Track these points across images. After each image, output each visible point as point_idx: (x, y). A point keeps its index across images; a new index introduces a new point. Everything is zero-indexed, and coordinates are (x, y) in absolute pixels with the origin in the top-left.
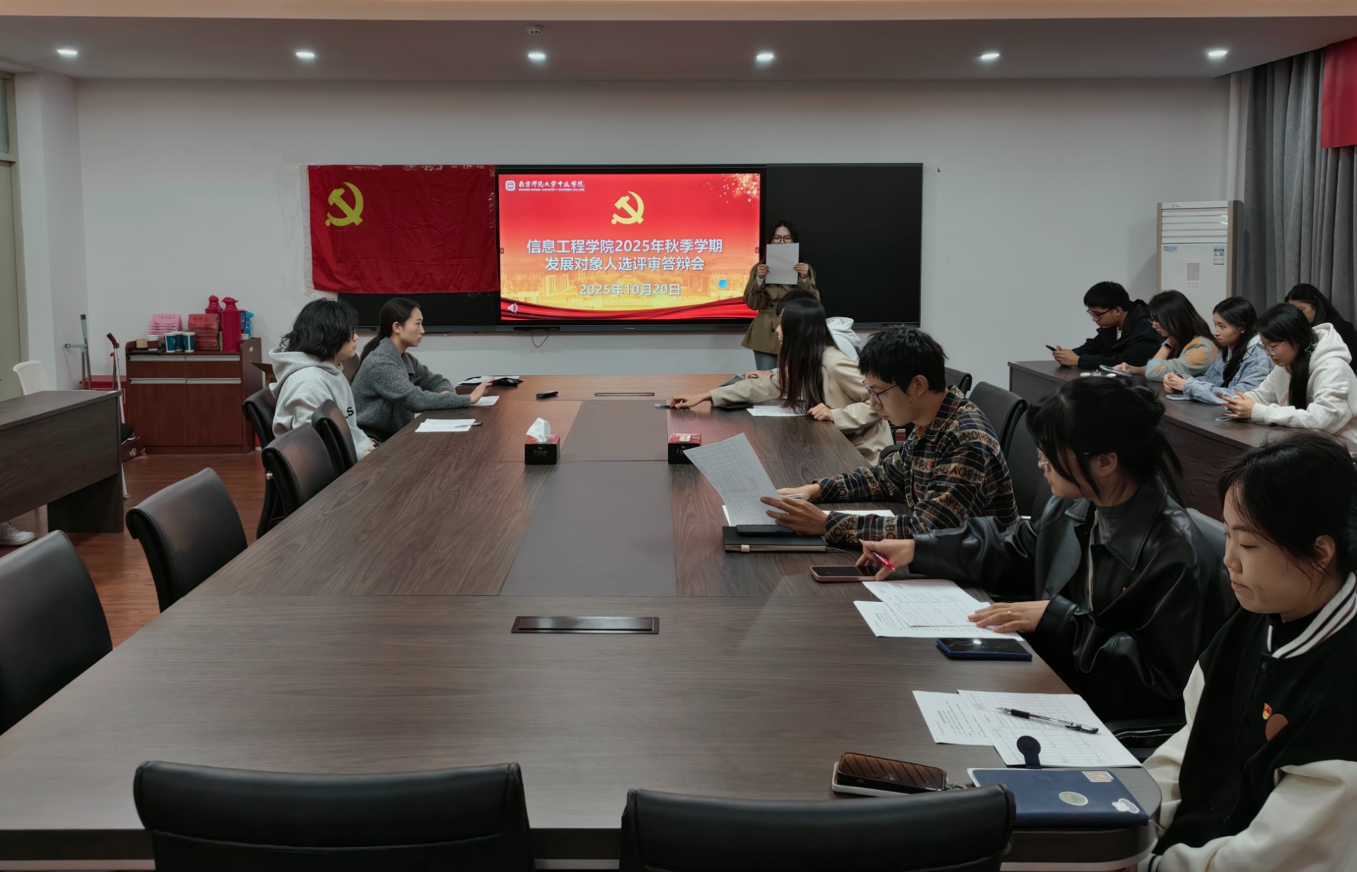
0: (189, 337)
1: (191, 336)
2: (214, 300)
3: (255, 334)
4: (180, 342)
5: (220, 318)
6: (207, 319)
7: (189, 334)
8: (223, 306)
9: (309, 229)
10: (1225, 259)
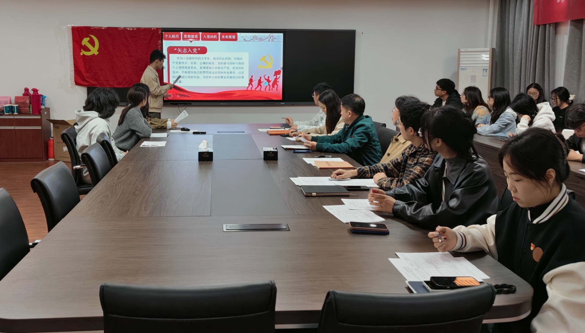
0: (15, 107)
1: (16, 107)
2: (27, 90)
3: (47, 106)
4: (11, 109)
5: (30, 98)
6: (23, 98)
7: (16, 106)
8: (31, 92)
9: (72, 57)
10: (488, 74)
